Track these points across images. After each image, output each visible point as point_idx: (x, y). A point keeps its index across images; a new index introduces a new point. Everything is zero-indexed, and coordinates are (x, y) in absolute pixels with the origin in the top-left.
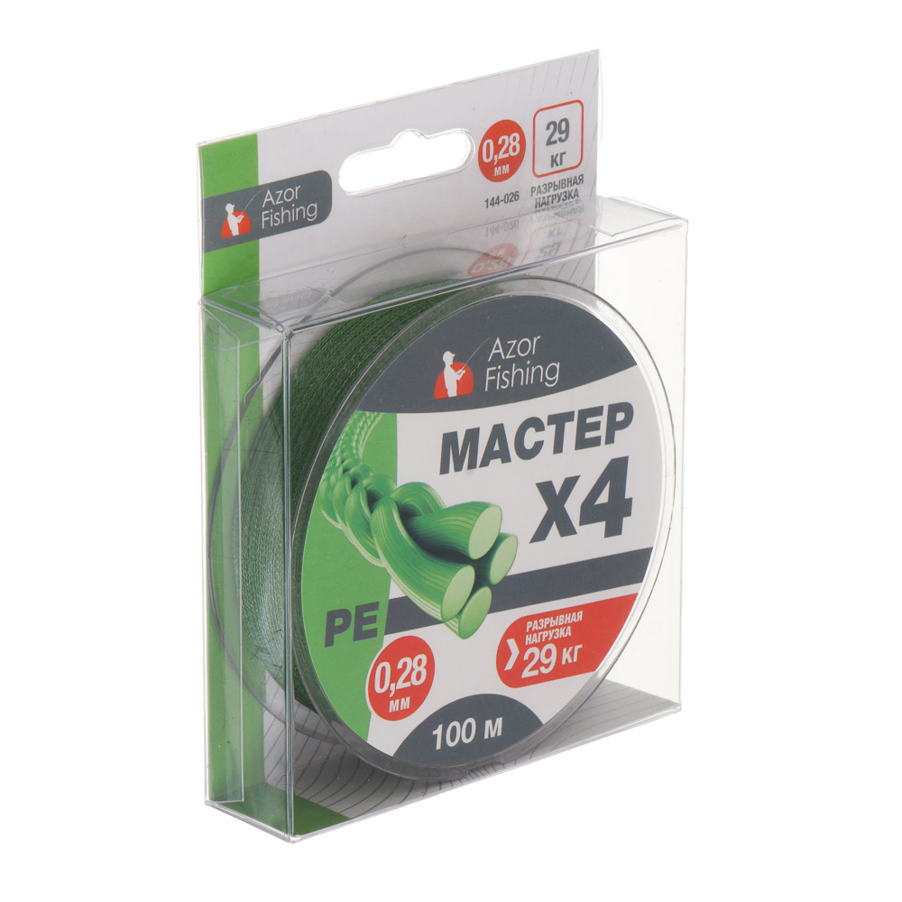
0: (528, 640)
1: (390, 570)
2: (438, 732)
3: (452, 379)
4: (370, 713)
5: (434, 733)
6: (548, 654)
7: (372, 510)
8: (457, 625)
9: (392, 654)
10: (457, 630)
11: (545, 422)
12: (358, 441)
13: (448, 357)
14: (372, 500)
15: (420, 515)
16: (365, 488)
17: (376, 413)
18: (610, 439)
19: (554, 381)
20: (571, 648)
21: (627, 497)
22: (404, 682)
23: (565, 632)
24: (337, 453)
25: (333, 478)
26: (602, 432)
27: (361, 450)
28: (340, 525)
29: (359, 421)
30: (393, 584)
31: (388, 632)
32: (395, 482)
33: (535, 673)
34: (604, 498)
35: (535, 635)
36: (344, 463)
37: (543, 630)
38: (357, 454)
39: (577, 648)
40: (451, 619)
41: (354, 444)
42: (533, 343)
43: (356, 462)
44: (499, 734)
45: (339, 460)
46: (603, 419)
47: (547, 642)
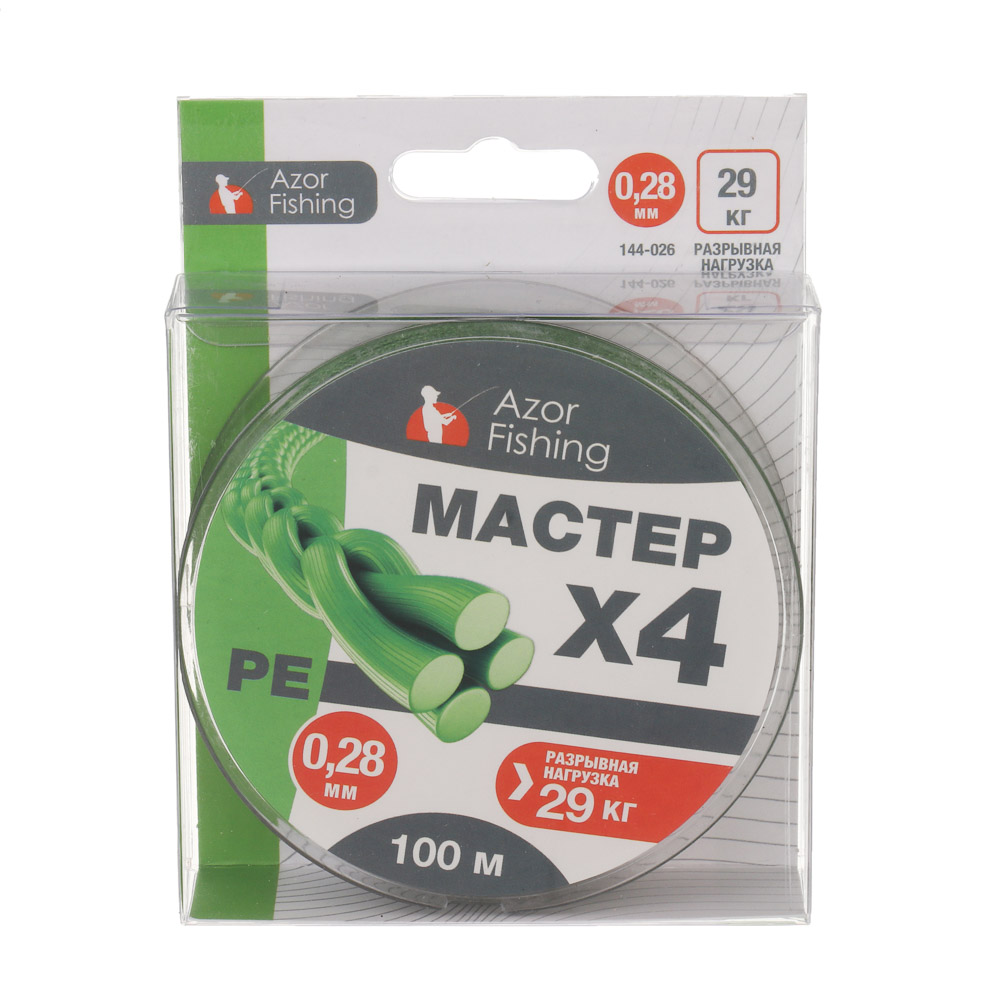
0: (548, 772)
1: (329, 624)
2: (401, 842)
3: (435, 423)
4: (295, 789)
5: (394, 841)
6: (581, 799)
7: (304, 547)
8: (434, 722)
9: (333, 727)
10: (434, 728)
11: (584, 512)
12: (285, 458)
13: (430, 394)
14: (306, 534)
15: (378, 571)
16: (295, 517)
17: (314, 432)
18: (691, 562)
19: (601, 465)
20: (617, 804)
21: (717, 640)
22: (348, 766)
23: (609, 780)
24: (254, 463)
25: (245, 492)
26: (679, 549)
27: (290, 471)
28: (255, 550)
29: (288, 434)
30: (334, 643)
31: (325, 698)
32: (342, 522)
33: (559, 817)
34: (679, 631)
35: (559, 770)
36: (264, 479)
37: (573, 767)
38: (284, 472)
39: (627, 806)
40: (426, 711)
41: (279, 460)
42: (567, 412)
43: (282, 482)
44: (498, 873)
45: (255, 473)
46: (681, 535)
47: (578, 783)
